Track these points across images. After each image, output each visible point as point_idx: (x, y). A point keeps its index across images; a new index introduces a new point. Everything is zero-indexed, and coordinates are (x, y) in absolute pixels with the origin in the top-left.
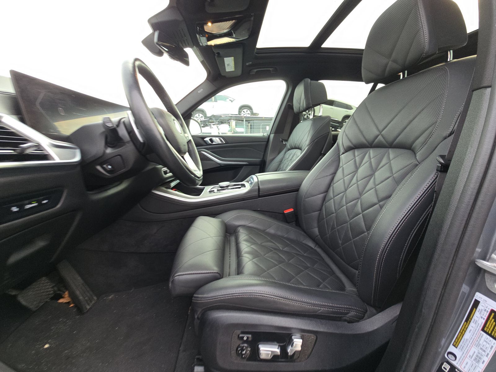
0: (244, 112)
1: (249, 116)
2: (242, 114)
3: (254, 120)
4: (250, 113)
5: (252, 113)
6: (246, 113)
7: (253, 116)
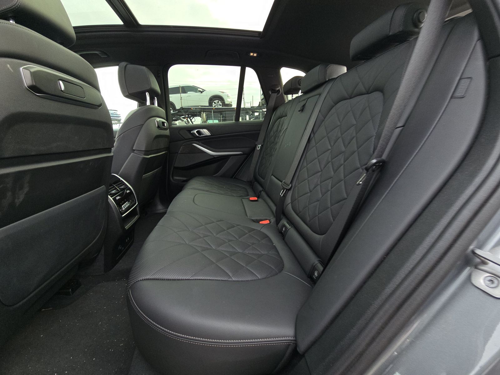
0: (215, 103)
1: (221, 107)
2: (213, 106)
3: (225, 112)
4: (221, 104)
5: (224, 104)
6: (217, 105)
7: (225, 107)
